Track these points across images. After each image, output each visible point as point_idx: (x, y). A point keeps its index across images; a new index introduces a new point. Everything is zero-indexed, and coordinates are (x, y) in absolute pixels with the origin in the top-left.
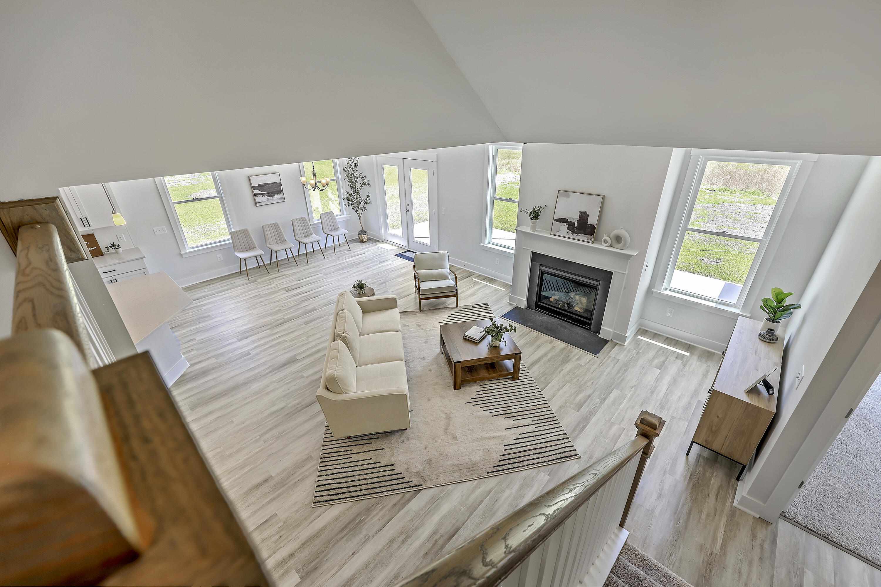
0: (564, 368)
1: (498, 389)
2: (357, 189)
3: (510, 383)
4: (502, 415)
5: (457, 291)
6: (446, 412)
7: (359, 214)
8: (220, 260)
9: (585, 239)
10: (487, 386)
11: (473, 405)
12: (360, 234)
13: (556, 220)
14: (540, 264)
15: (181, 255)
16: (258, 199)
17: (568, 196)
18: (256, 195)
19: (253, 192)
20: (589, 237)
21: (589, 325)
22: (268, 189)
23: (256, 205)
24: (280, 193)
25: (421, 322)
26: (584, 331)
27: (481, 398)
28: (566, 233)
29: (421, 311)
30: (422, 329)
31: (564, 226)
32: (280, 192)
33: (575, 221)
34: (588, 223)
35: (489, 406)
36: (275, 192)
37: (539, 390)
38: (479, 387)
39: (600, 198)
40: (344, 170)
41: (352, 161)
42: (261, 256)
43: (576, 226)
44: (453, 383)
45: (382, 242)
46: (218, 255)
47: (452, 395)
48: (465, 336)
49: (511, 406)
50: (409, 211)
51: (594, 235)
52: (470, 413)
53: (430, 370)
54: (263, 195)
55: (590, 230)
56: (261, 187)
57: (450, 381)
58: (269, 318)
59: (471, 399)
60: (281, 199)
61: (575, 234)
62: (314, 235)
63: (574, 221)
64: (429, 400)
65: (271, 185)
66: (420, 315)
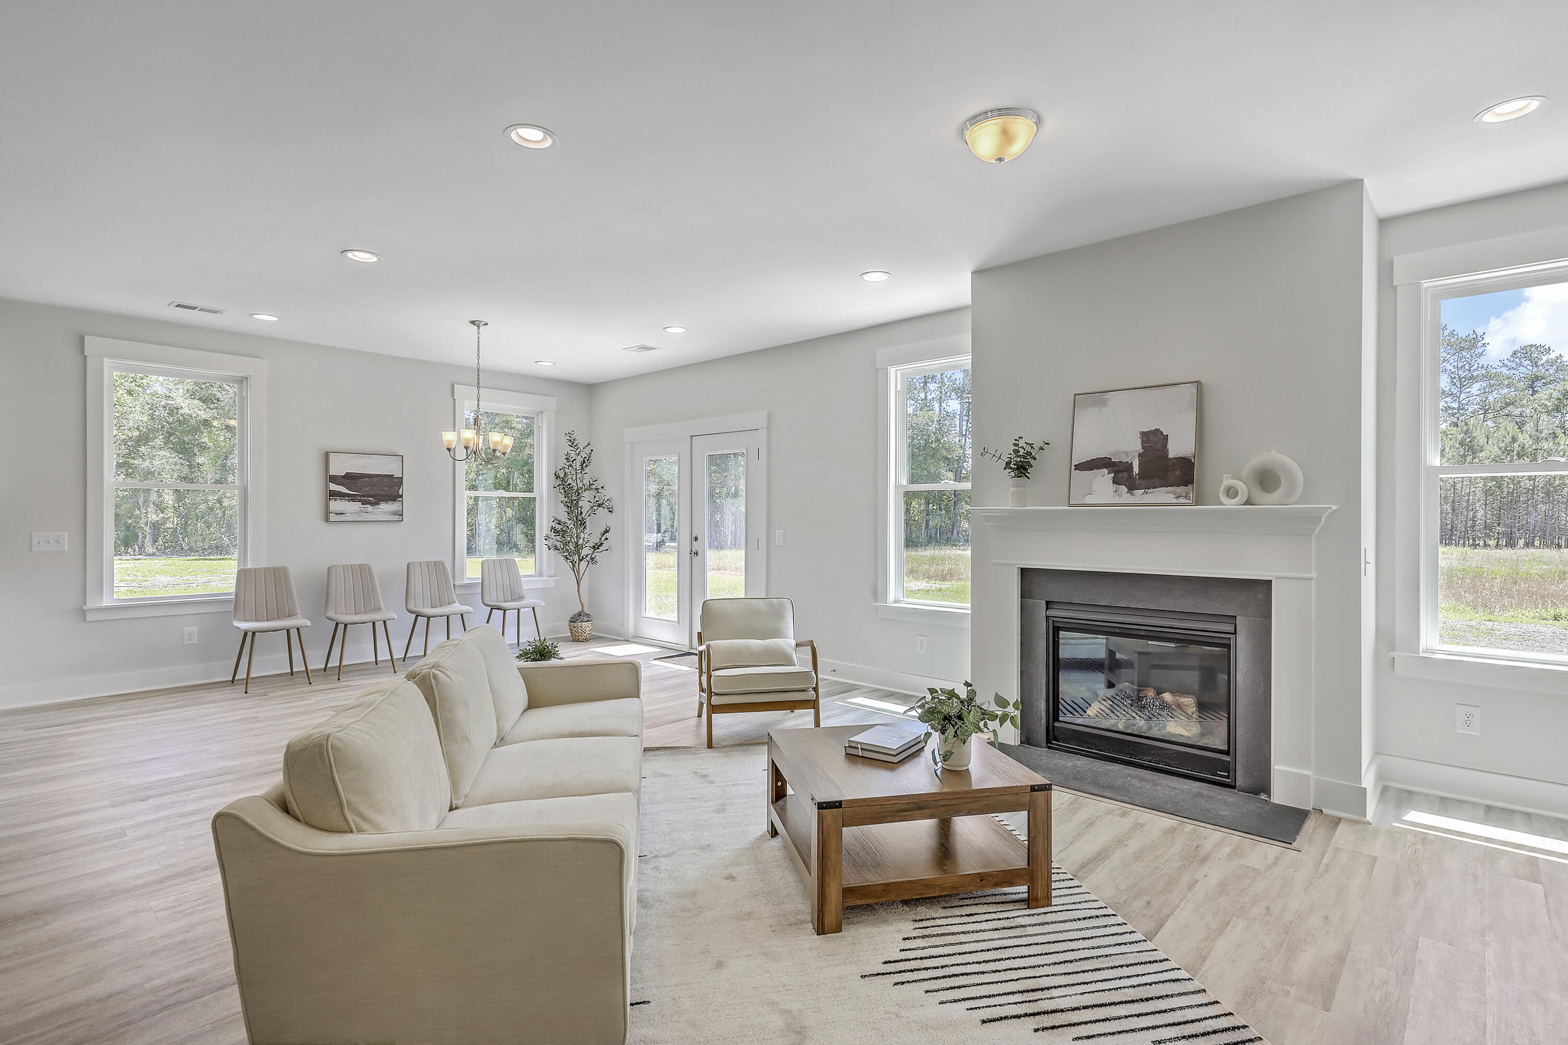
0: (1199, 876)
1: (980, 931)
2: (581, 513)
3: (1022, 916)
4: (1018, 1017)
5: (816, 689)
6: (787, 1007)
7: (578, 572)
8: (190, 642)
9: (1171, 498)
10: (939, 922)
11: (896, 984)
12: (573, 620)
13: (1080, 467)
14: (1047, 603)
15: (82, 613)
16: (336, 505)
17: (1104, 403)
18: (333, 495)
19: (327, 486)
20: (1181, 490)
21: (1229, 768)
22: (366, 487)
23: (327, 520)
24: (395, 500)
25: (708, 768)
26: (1219, 791)
27: (921, 958)
28: (1112, 493)
29: (710, 745)
30: (712, 782)
31: (1104, 478)
32: (395, 497)
33: (1133, 457)
34: (1170, 456)
35: (959, 987)
36: (382, 495)
37: (1138, 936)
38: (911, 925)
39: (1193, 389)
40: (557, 477)
41: (577, 452)
42: (301, 630)
43: (1136, 470)
44: (812, 913)
45: (629, 642)
46: (185, 629)
47: (811, 949)
48: (850, 747)
49: (1048, 988)
50: (697, 554)
51: (1192, 483)
52: (887, 1012)
53: (731, 878)
54: (352, 498)
55: (1178, 473)
56: (350, 479)
57: (805, 908)
58: (250, 760)
59: (886, 963)
60: (395, 513)
61: (1138, 492)
62: (457, 604)
63: (1128, 460)
64: (720, 965)
65: (375, 480)
66: (710, 753)
